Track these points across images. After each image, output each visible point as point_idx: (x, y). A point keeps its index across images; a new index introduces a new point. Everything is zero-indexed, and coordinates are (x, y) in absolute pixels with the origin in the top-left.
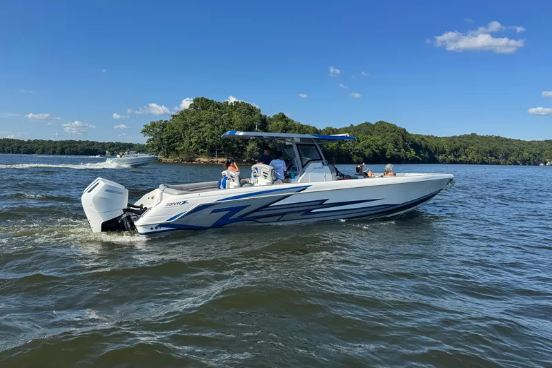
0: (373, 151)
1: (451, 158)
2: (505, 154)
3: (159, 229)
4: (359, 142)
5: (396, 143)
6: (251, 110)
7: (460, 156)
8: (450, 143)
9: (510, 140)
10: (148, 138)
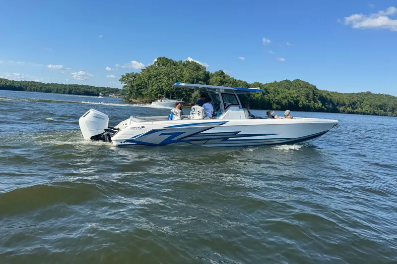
0: (289, 101)
1: (350, 109)
2: (392, 108)
3: (126, 143)
4: (279, 94)
5: (307, 96)
6: (198, 68)
7: (356, 108)
8: (349, 98)
10: (124, 84)
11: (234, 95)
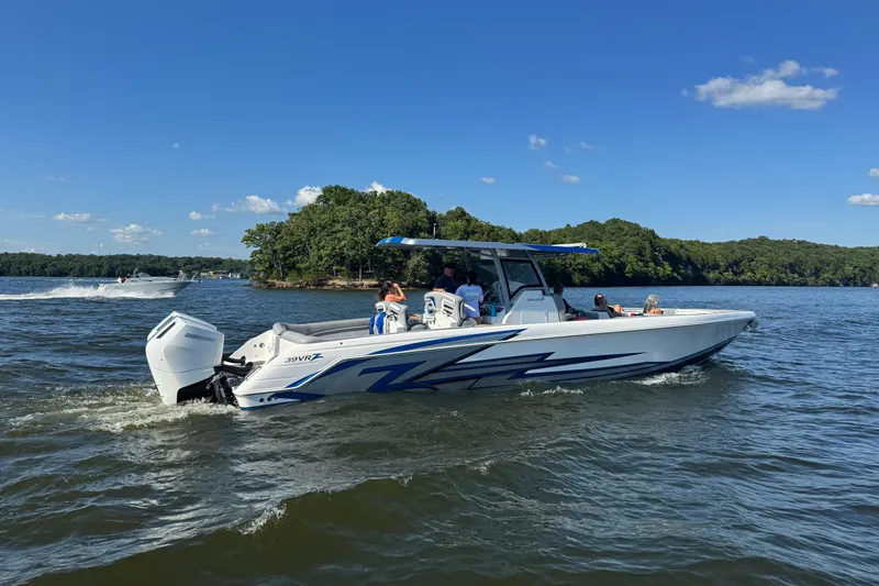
0: (604, 266)
1: (729, 275)
2: (816, 268)
3: (274, 401)
5: (640, 253)
6: (414, 205)
7: (742, 272)
8: (726, 252)
9: (821, 246)
10: (252, 249)
11: (530, 262)
